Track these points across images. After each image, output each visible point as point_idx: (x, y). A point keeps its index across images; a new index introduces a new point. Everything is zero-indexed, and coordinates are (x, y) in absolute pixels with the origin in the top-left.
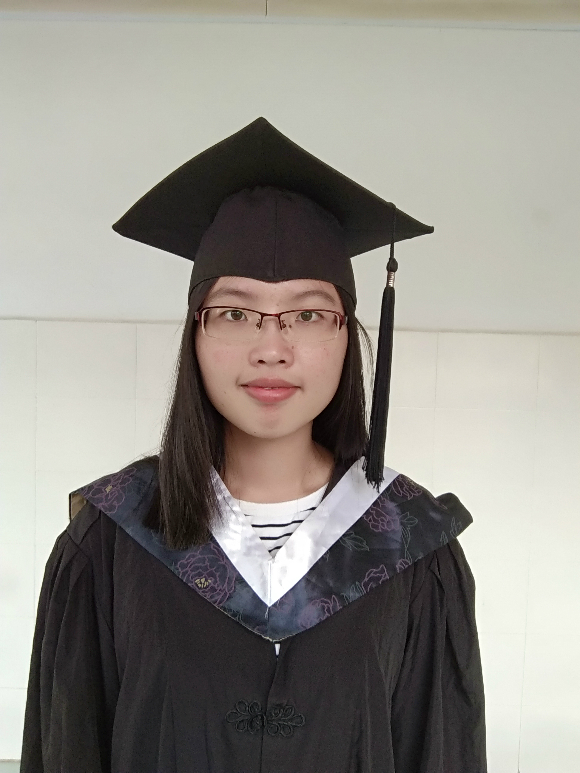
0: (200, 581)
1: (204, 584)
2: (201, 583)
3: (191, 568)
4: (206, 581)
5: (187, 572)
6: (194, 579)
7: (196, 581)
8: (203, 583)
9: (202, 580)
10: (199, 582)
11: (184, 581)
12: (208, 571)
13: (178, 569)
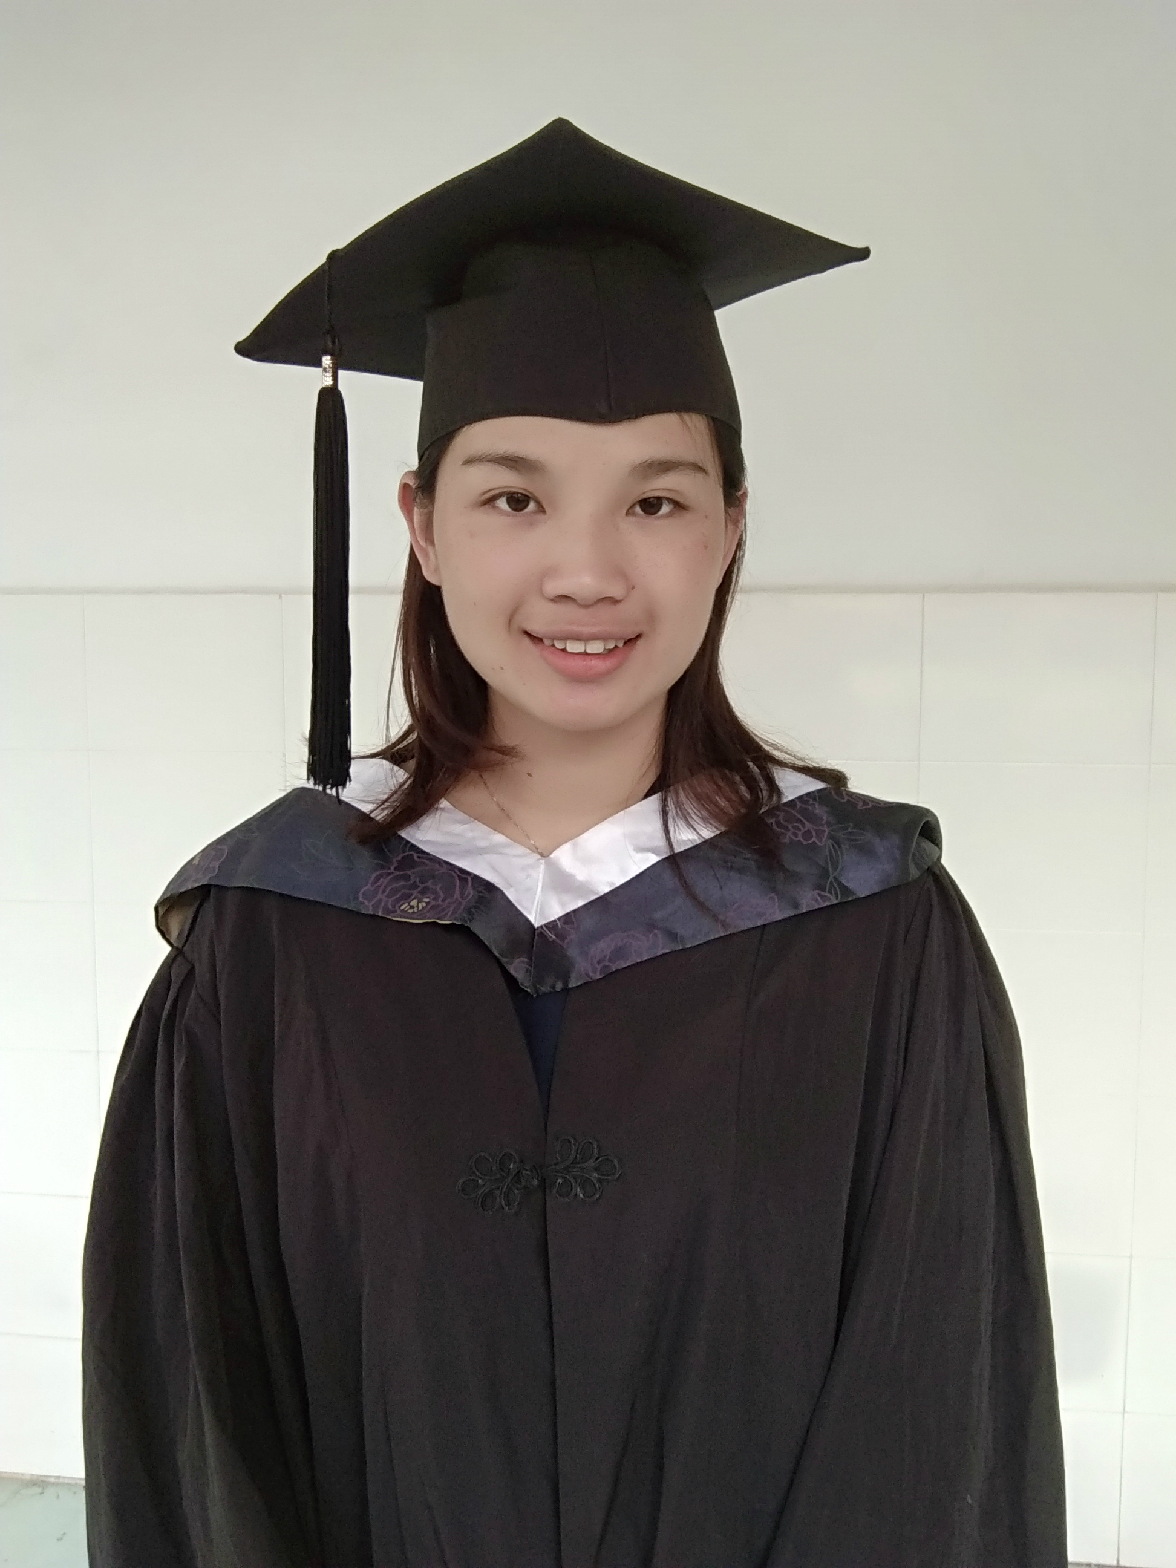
0: (409, 905)
1: (418, 906)
2: (412, 907)
3: (385, 894)
4: (421, 902)
5: (380, 900)
6: (397, 907)
7: (402, 908)
8: (415, 905)
9: (412, 904)
10: (408, 907)
11: (380, 914)
12: (419, 889)
13: (362, 903)
